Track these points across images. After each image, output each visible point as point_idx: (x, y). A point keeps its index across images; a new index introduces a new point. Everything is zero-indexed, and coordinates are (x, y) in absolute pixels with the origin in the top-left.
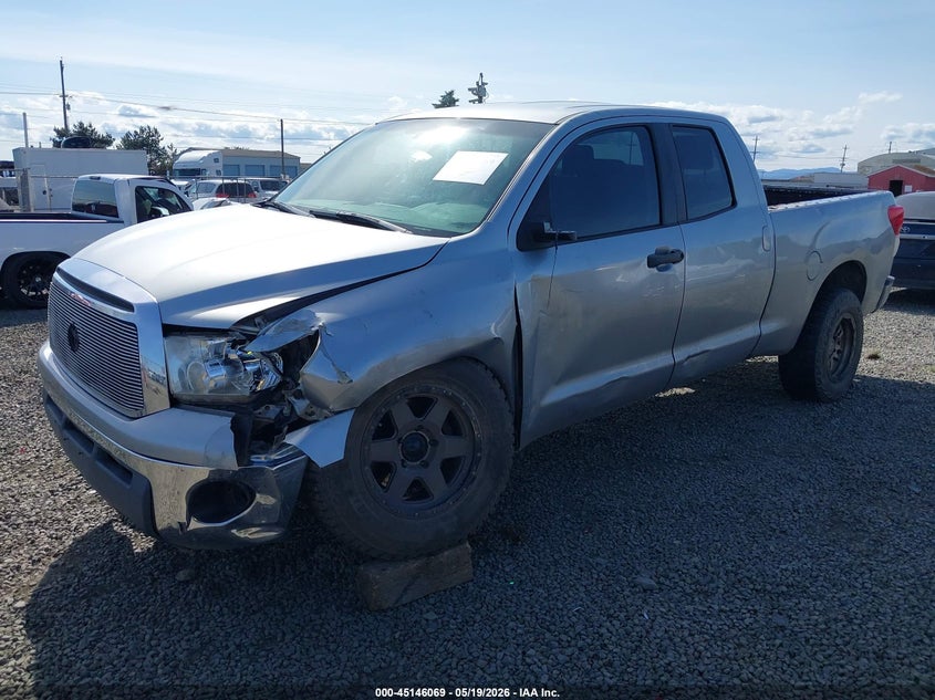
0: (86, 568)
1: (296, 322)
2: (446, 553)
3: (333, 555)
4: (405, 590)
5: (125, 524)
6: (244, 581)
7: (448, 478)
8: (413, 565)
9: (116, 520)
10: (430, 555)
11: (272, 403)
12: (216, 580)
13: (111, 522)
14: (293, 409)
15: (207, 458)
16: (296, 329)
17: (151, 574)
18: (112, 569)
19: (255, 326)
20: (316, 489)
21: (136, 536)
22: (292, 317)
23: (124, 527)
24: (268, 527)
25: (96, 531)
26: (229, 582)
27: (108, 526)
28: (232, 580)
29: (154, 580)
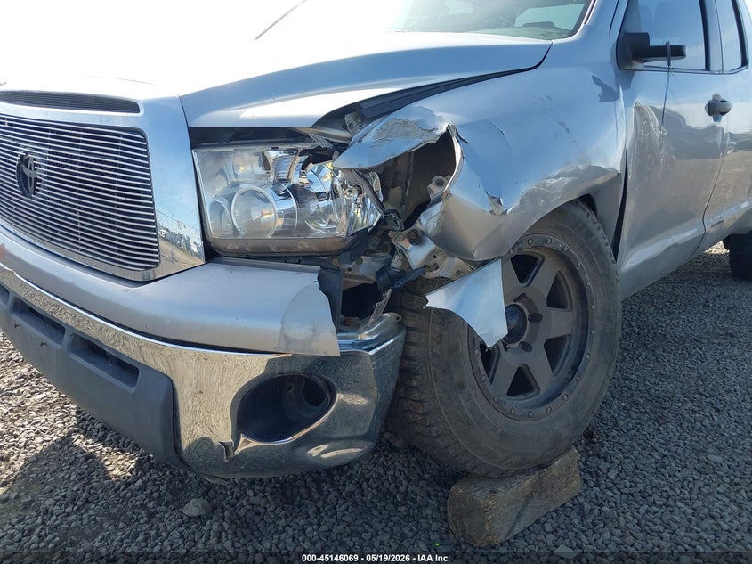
0: (50, 502)
1: (406, 123)
2: (557, 463)
3: (386, 469)
4: (518, 517)
5: (89, 437)
6: (278, 511)
7: (553, 362)
8: (526, 483)
9: (76, 432)
10: (541, 467)
11: (368, 253)
12: (242, 512)
13: (69, 434)
14: (405, 261)
15: (285, 337)
16: (408, 134)
17: (143, 506)
18: (87, 501)
19: (345, 128)
20: (414, 383)
21: (108, 452)
22: (399, 115)
23: (90, 441)
24: (349, 441)
25: (53, 447)
26: (258, 514)
27: (66, 440)
28: (262, 511)
29: (151, 516)
